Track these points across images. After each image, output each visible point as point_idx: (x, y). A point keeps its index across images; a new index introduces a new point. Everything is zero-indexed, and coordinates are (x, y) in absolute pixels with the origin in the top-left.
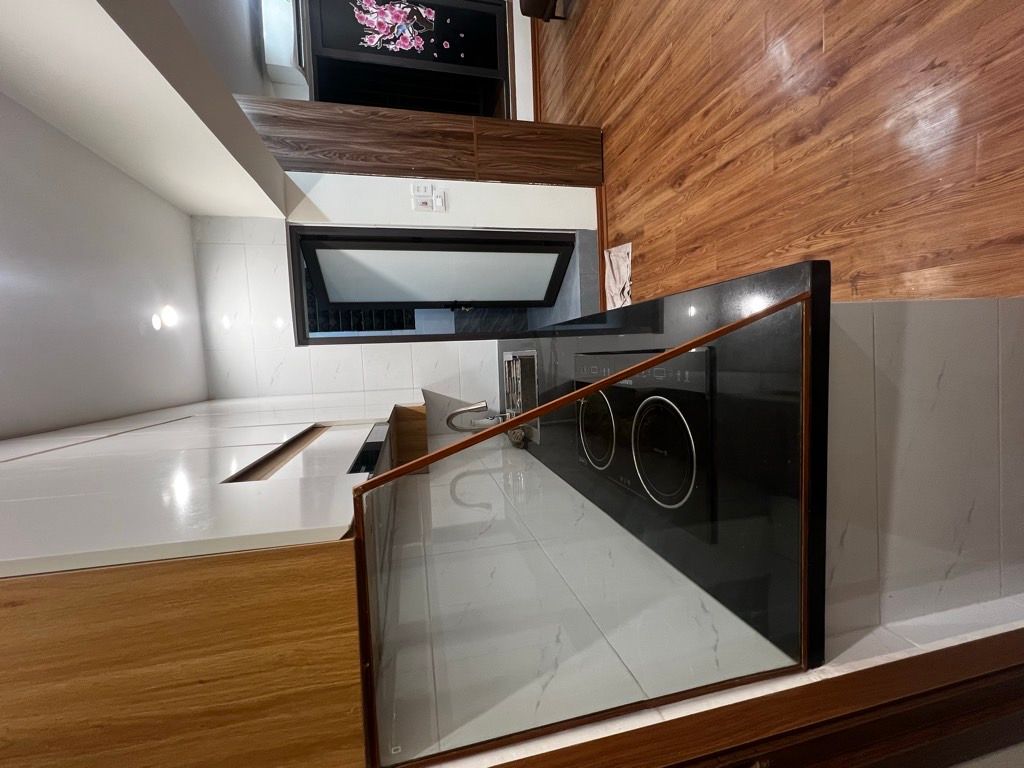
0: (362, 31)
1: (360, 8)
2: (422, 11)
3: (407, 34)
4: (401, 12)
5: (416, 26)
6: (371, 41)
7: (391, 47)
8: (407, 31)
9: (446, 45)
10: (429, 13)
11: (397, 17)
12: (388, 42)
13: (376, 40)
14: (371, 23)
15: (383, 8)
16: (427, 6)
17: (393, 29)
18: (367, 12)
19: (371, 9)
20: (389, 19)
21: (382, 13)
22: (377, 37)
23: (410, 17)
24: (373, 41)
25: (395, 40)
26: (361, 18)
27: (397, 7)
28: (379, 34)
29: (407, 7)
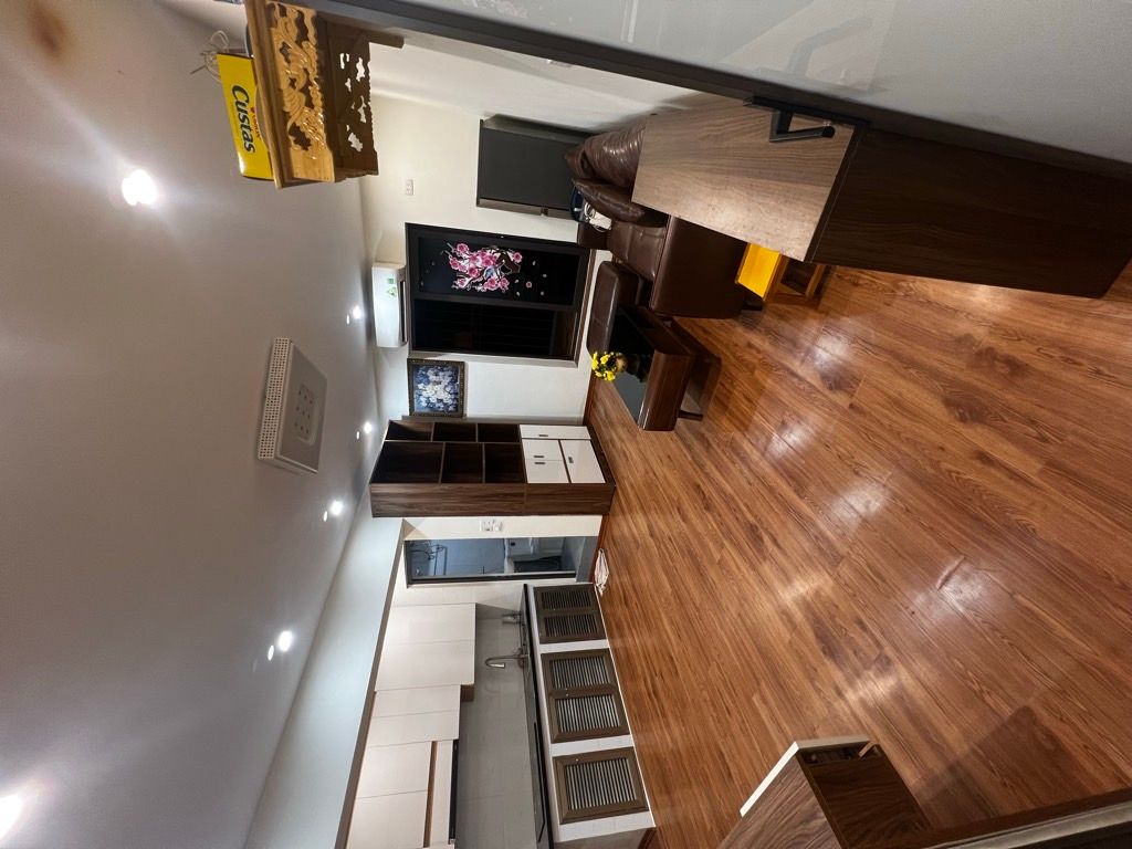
0: (455, 275)
1: (454, 255)
2: (510, 255)
3: (495, 276)
4: (491, 257)
5: (503, 269)
6: (462, 284)
7: (479, 288)
8: (495, 274)
9: (529, 285)
10: (517, 257)
11: (487, 262)
12: (477, 284)
13: (466, 283)
14: (464, 267)
15: (475, 254)
16: (516, 250)
17: (482, 272)
18: (461, 258)
19: (464, 255)
20: (479, 263)
21: (474, 259)
22: (468, 280)
23: (499, 261)
24: (464, 284)
25: (483, 282)
26: (455, 265)
27: (488, 253)
28: (468, 276)
29: (498, 252)
